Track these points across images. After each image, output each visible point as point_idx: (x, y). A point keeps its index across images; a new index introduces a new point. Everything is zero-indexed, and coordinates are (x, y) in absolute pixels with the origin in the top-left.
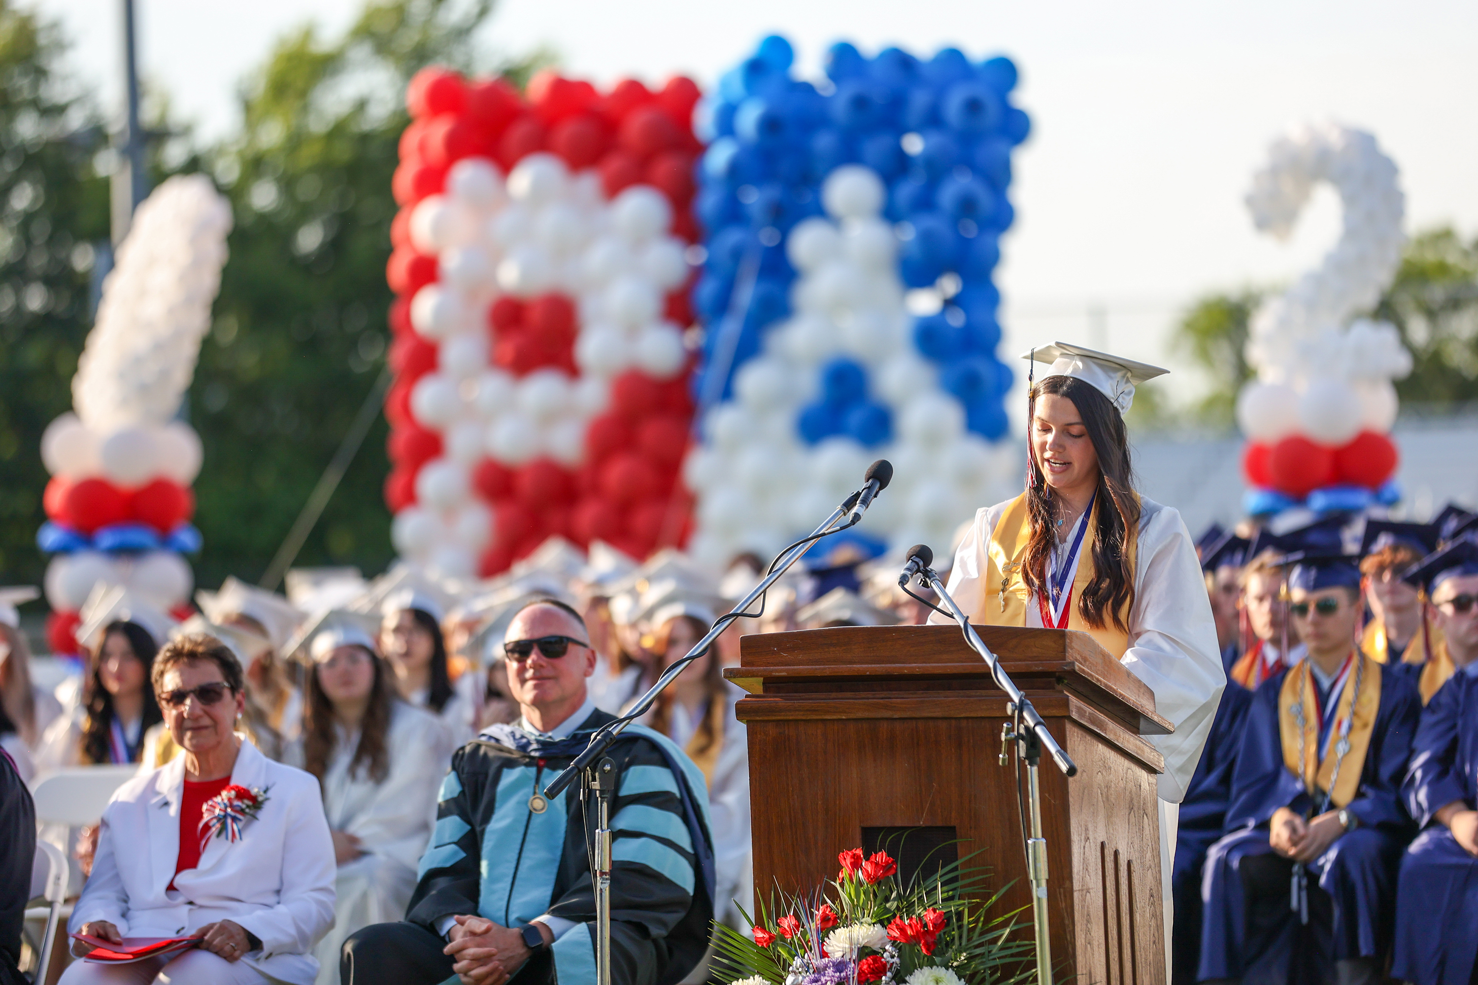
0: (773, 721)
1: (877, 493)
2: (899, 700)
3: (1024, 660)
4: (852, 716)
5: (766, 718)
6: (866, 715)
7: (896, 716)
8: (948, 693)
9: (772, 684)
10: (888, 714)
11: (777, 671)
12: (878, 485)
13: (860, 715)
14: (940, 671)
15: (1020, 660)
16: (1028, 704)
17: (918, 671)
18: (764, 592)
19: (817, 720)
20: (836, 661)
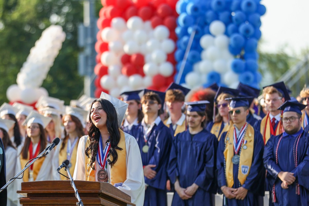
0: (29, 204)
1: (54, 146)
2: (59, 199)
3: (90, 190)
4: (48, 203)
5: (27, 204)
6: (52, 203)
7: (59, 204)
8: (72, 198)
9: (29, 195)
10: (57, 203)
11: (30, 192)
12: (55, 144)
13: (50, 203)
14: (69, 192)
15: (89, 190)
16: (81, 203)
17: (64, 192)
18: (24, 172)
19: (40, 204)
20: (44, 189)
